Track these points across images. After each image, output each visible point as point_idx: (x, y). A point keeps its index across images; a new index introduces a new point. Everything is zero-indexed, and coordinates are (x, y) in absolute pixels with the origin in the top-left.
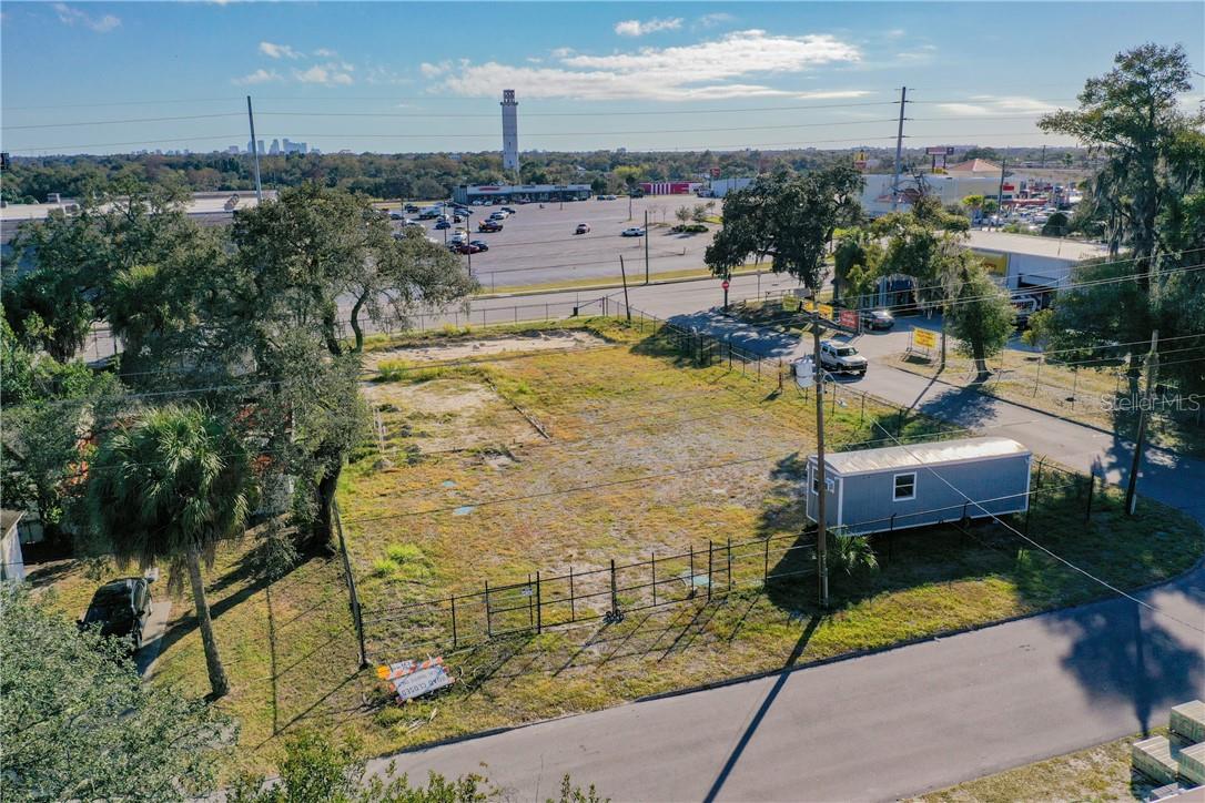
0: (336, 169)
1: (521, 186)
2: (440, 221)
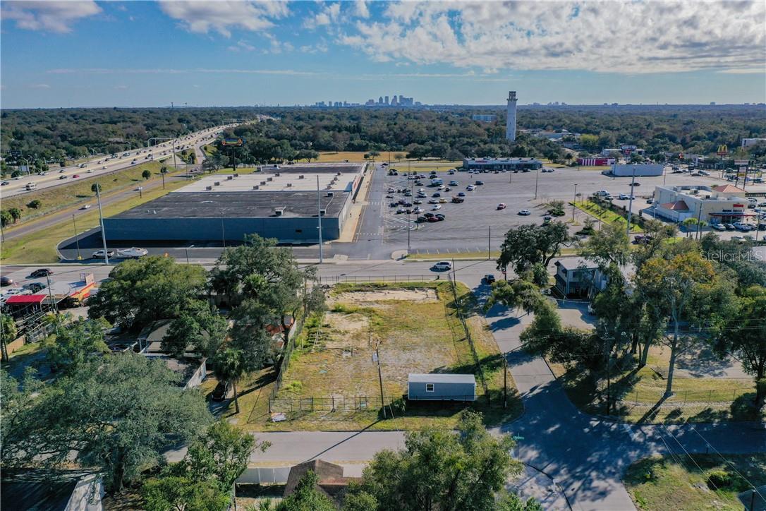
0: (412, 132)
1: (500, 160)
2: (439, 190)
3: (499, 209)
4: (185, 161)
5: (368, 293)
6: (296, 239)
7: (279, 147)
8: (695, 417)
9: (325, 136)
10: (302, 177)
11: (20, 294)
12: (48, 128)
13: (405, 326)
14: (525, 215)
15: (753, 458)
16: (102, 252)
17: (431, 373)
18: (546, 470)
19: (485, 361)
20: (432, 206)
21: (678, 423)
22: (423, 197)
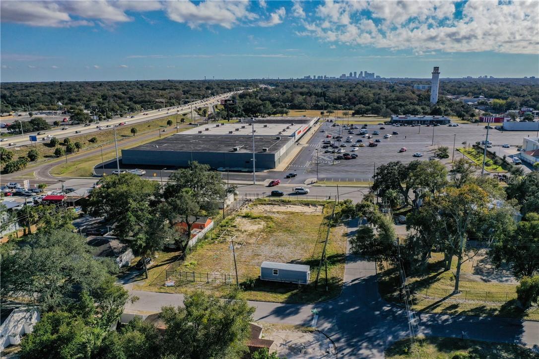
0: (362, 97)
1: (418, 117)
2: (364, 137)
3: (401, 152)
4: (199, 115)
5: (276, 206)
6: (245, 167)
7: (262, 106)
8: (468, 311)
9: (299, 99)
10: (266, 126)
11: (58, 195)
12: (123, 93)
13: (288, 230)
14: (418, 156)
15: (499, 346)
16: (117, 171)
17: (289, 263)
18: (331, 338)
19: (329, 258)
20: (352, 149)
21: (451, 314)
22: (349, 142)
